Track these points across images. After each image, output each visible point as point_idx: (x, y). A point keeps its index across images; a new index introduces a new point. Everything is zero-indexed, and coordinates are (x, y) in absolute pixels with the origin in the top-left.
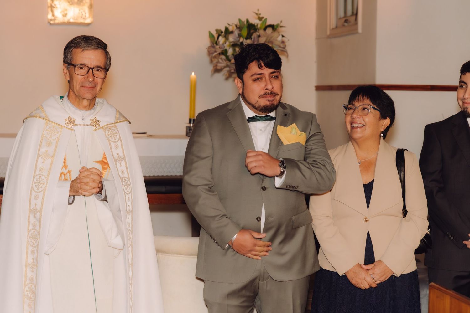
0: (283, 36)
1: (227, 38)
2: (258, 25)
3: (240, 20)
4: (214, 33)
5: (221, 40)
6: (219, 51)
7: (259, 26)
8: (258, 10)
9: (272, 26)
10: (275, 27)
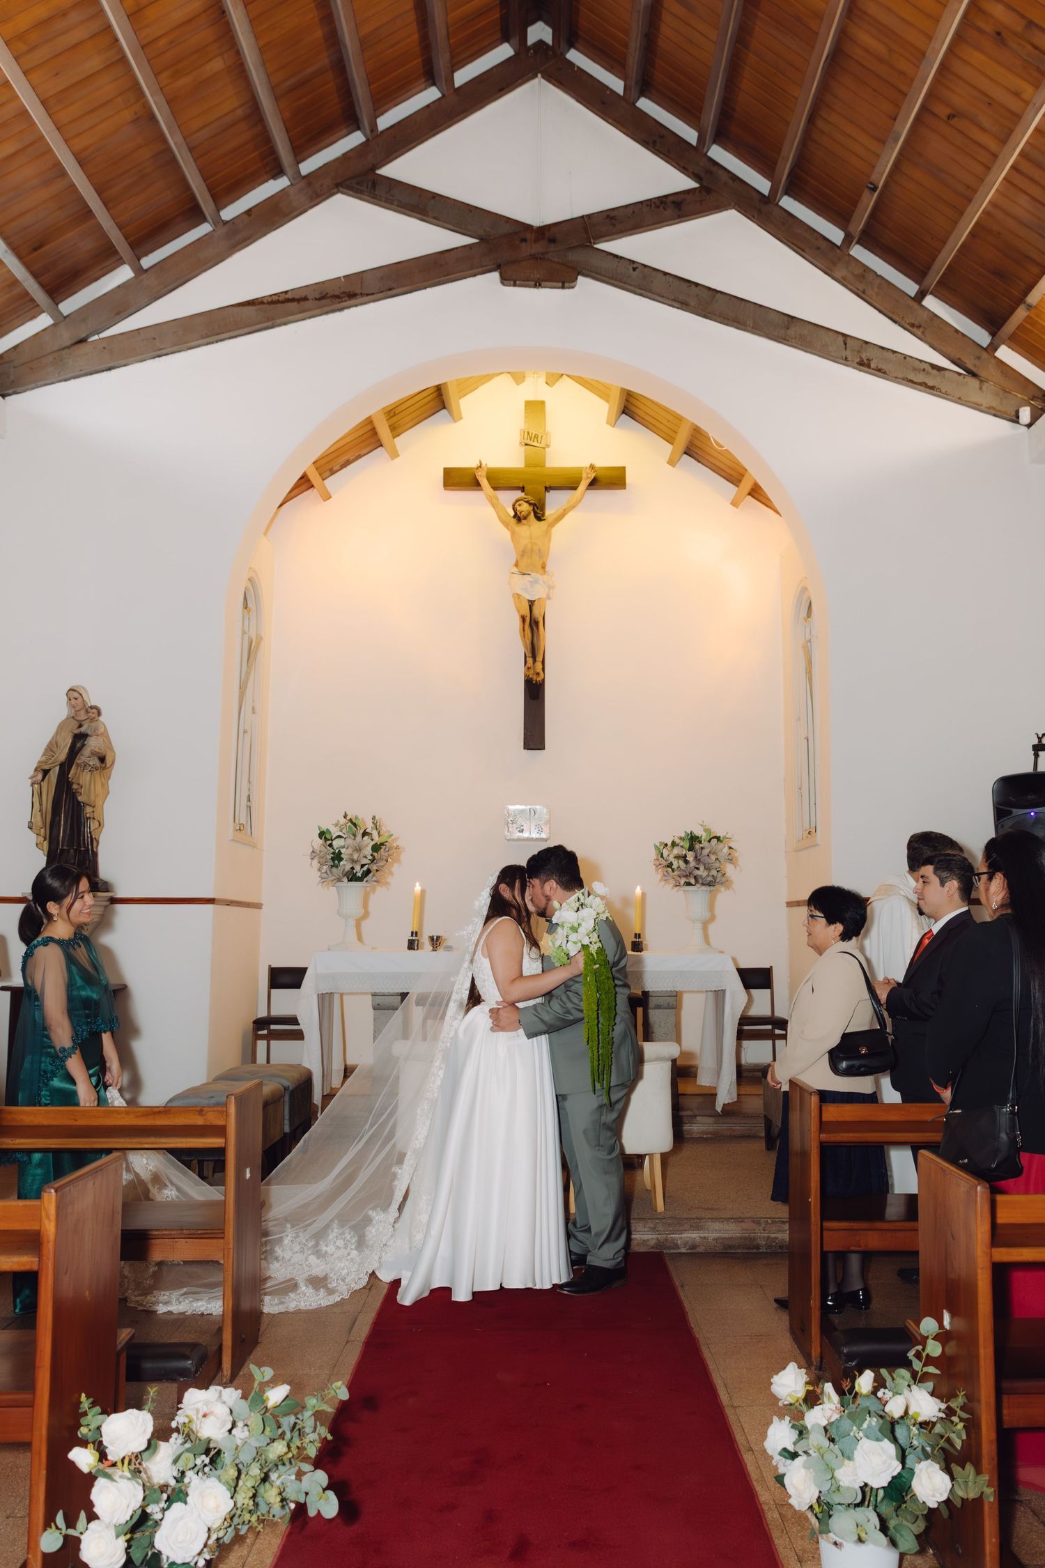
0: (730, 848)
1: (672, 851)
2: (701, 836)
3: (685, 832)
4: (658, 845)
5: (665, 853)
6: (665, 863)
7: (703, 838)
8: (703, 821)
9: (718, 838)
10: (721, 839)
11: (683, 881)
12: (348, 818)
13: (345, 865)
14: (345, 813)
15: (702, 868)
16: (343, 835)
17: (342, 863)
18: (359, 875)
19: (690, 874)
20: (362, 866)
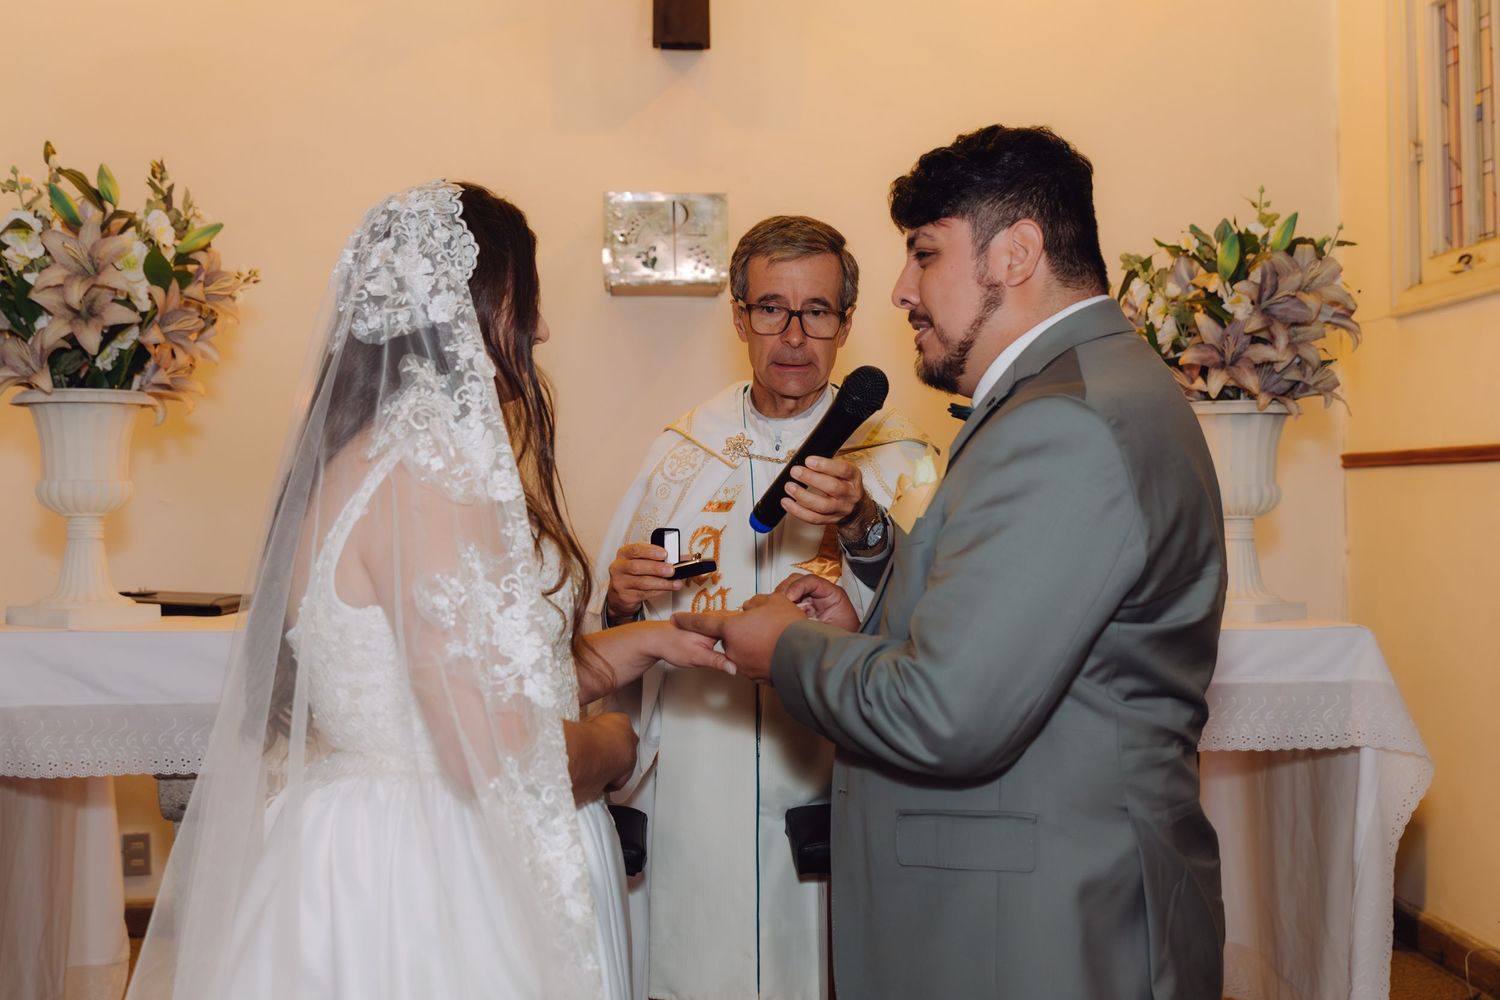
1: (1154, 285)
2: (1255, 236)
5: (1140, 290)
7: (1270, 242)
8: (1262, 191)
9: (1311, 243)
11: (1216, 382)
12: (57, 160)
13: (51, 331)
14: (48, 144)
15: (1282, 341)
16: (37, 225)
17: (41, 322)
18: (104, 363)
19: (1237, 358)
20: (112, 333)
